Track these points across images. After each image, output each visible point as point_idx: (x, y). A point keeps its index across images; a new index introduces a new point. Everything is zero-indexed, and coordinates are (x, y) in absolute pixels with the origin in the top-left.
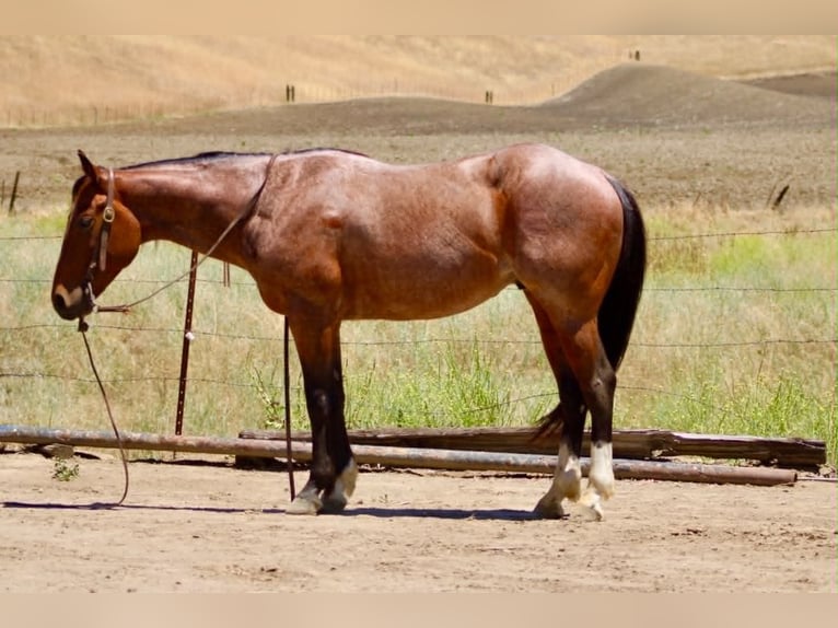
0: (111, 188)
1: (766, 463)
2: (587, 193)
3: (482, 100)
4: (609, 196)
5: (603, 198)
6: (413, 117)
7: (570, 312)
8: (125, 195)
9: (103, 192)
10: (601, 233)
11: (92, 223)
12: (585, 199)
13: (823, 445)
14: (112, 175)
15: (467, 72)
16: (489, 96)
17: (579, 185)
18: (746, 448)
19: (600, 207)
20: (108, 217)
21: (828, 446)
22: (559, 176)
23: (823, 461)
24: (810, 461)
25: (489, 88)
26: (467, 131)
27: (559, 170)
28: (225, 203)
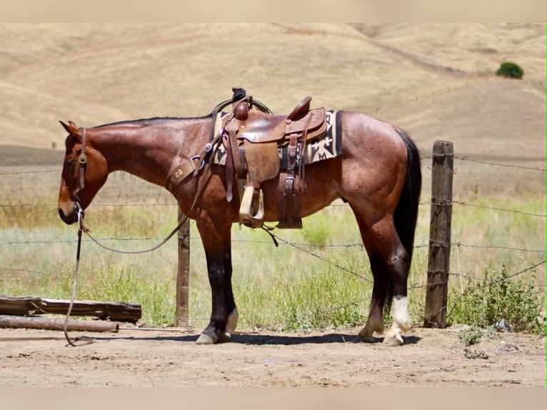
0: (84, 140)
1: (103, 318)
2: (384, 141)
3: (49, 147)
4: (398, 140)
5: (394, 143)
6: (10, 156)
7: (375, 214)
8: (94, 143)
9: (80, 142)
10: (393, 165)
11: (74, 162)
12: (382, 144)
13: (140, 307)
14: (85, 132)
15: (42, 131)
16: (54, 145)
17: (378, 135)
18: (89, 309)
19: (392, 148)
20: (83, 161)
21: (142, 307)
22: (365, 130)
23: (139, 317)
24: (130, 317)
25: (54, 140)
26: (39, 164)
27: (365, 126)
28: (159, 148)
